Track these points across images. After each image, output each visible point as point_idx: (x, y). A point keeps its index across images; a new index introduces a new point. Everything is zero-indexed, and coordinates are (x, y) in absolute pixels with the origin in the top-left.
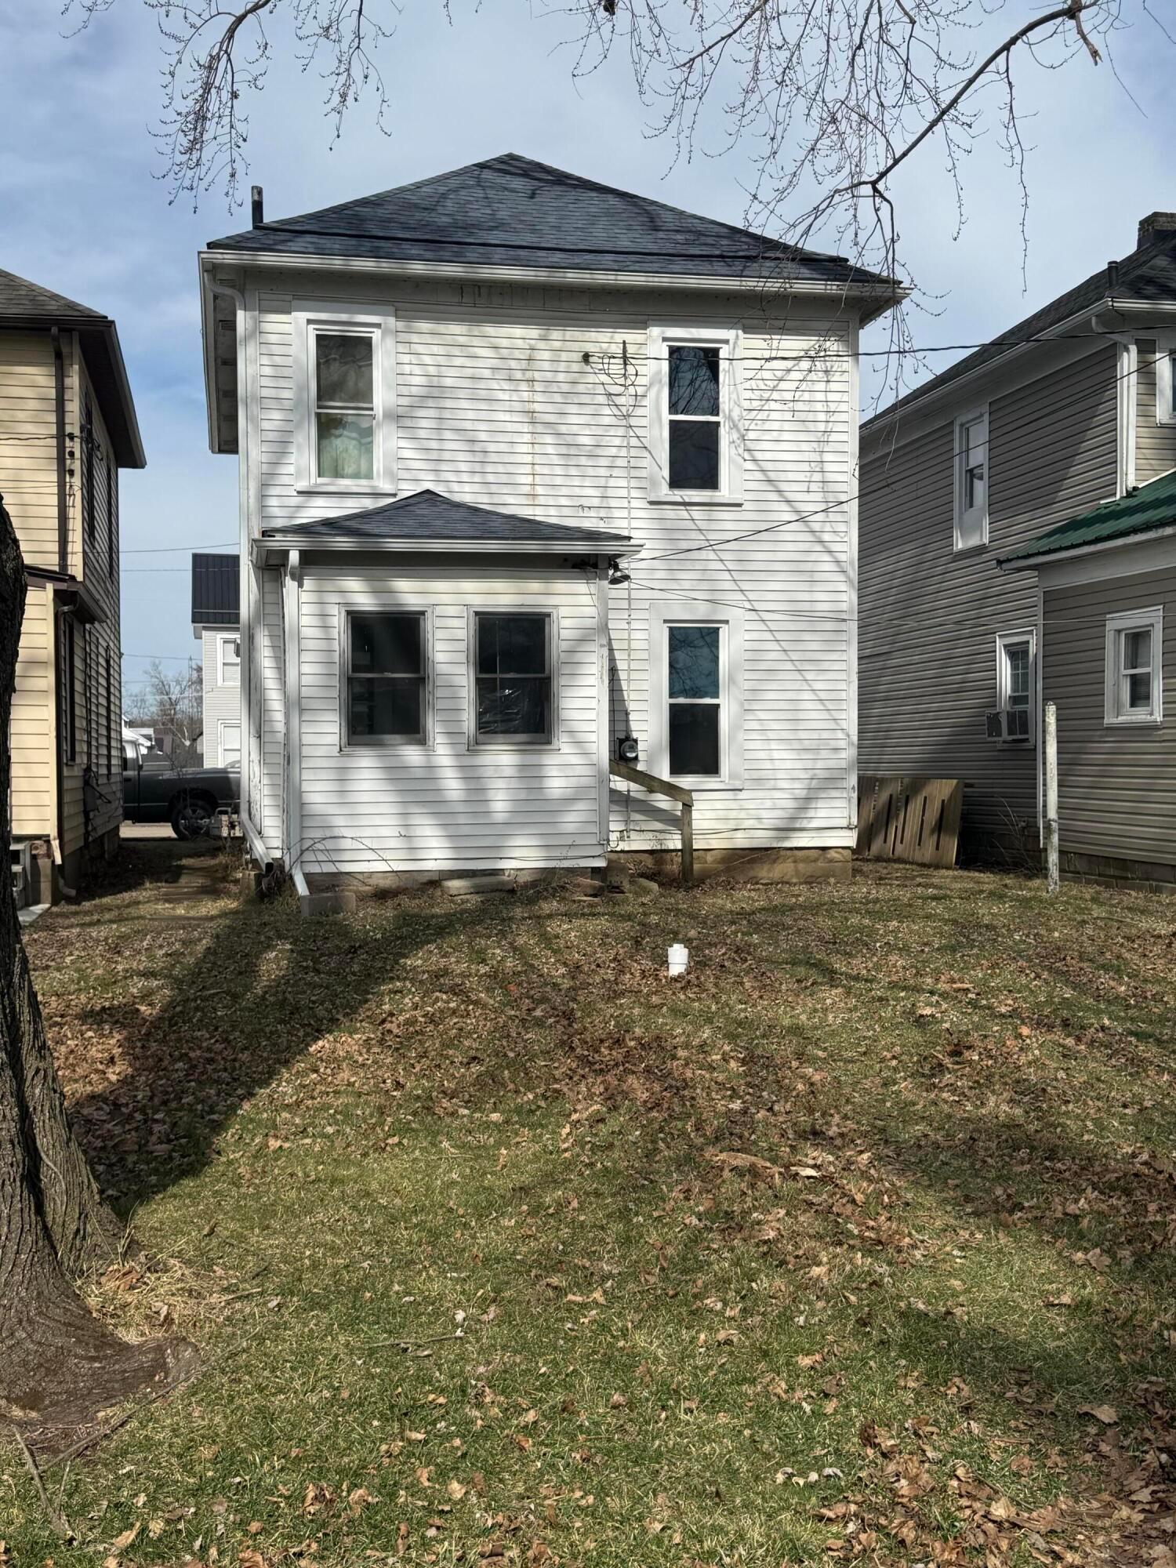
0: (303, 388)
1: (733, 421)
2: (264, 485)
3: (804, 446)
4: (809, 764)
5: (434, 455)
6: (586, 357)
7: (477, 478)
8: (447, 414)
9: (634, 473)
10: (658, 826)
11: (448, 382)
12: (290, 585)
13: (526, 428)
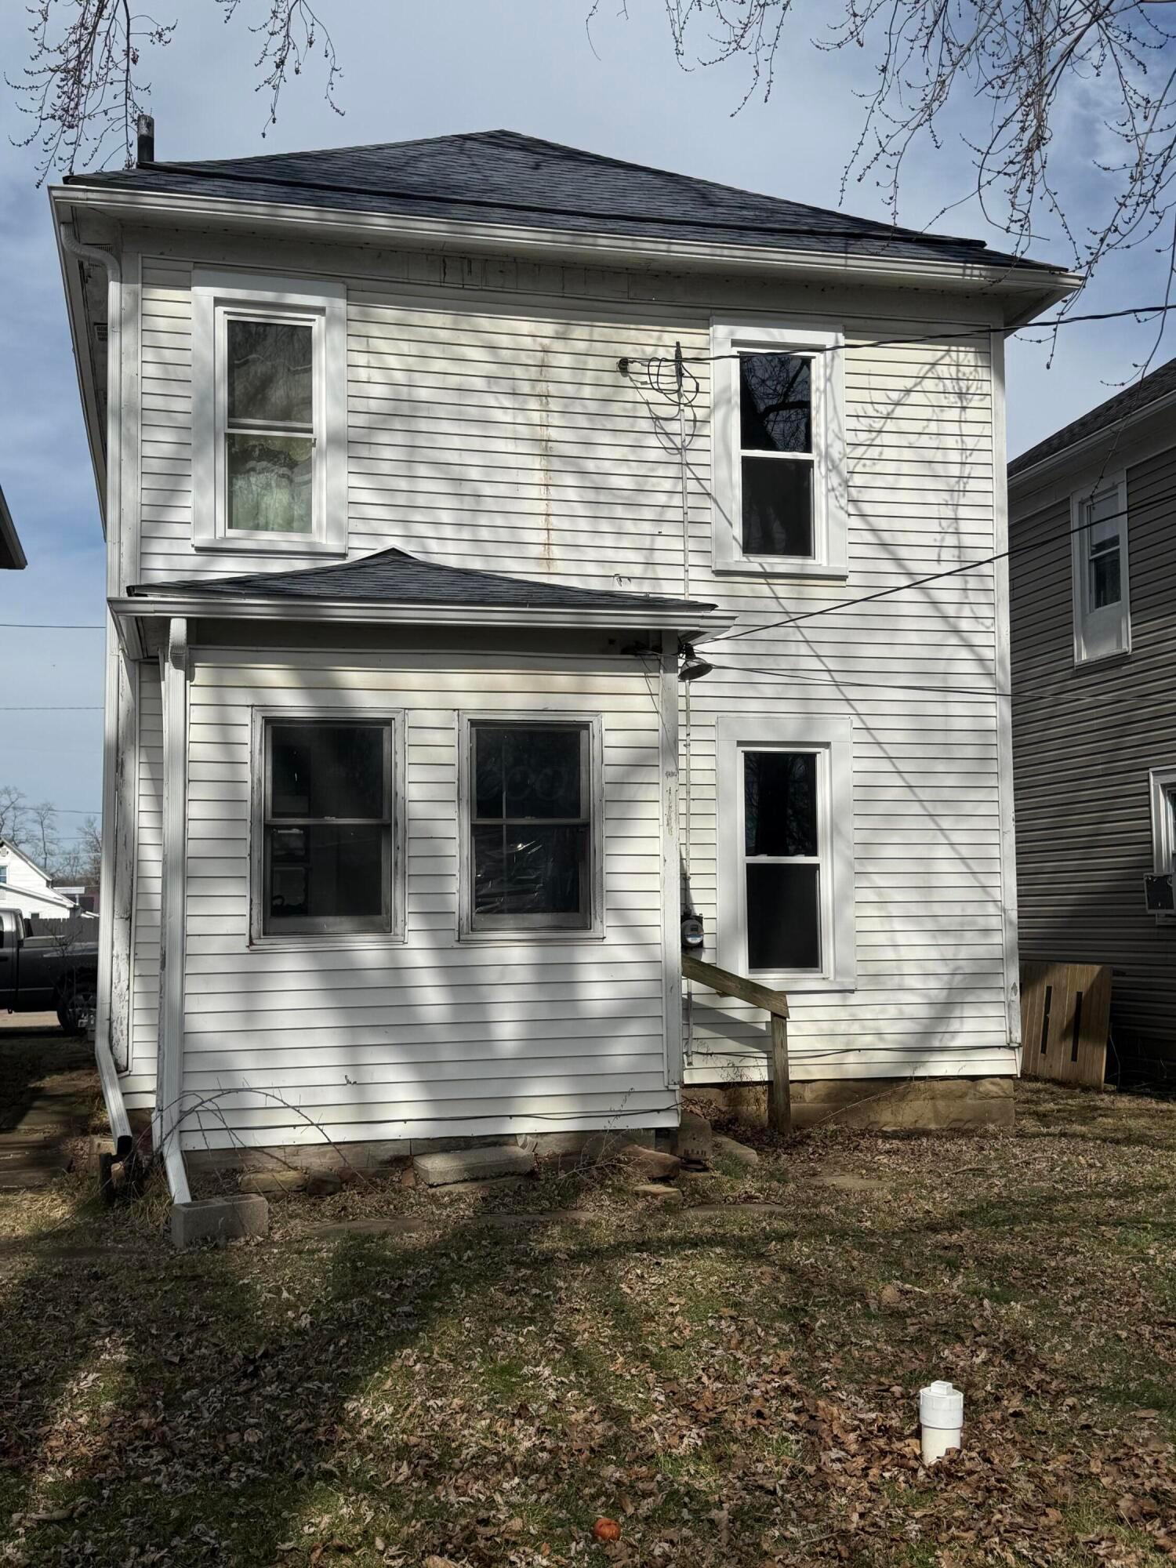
0: (205, 398)
1: (833, 461)
2: (144, 538)
3: (931, 497)
4: (949, 953)
5: (401, 499)
6: (624, 365)
7: (466, 534)
8: (421, 440)
9: (694, 530)
10: (732, 1046)
11: (423, 394)
12: (173, 676)
13: (537, 463)
